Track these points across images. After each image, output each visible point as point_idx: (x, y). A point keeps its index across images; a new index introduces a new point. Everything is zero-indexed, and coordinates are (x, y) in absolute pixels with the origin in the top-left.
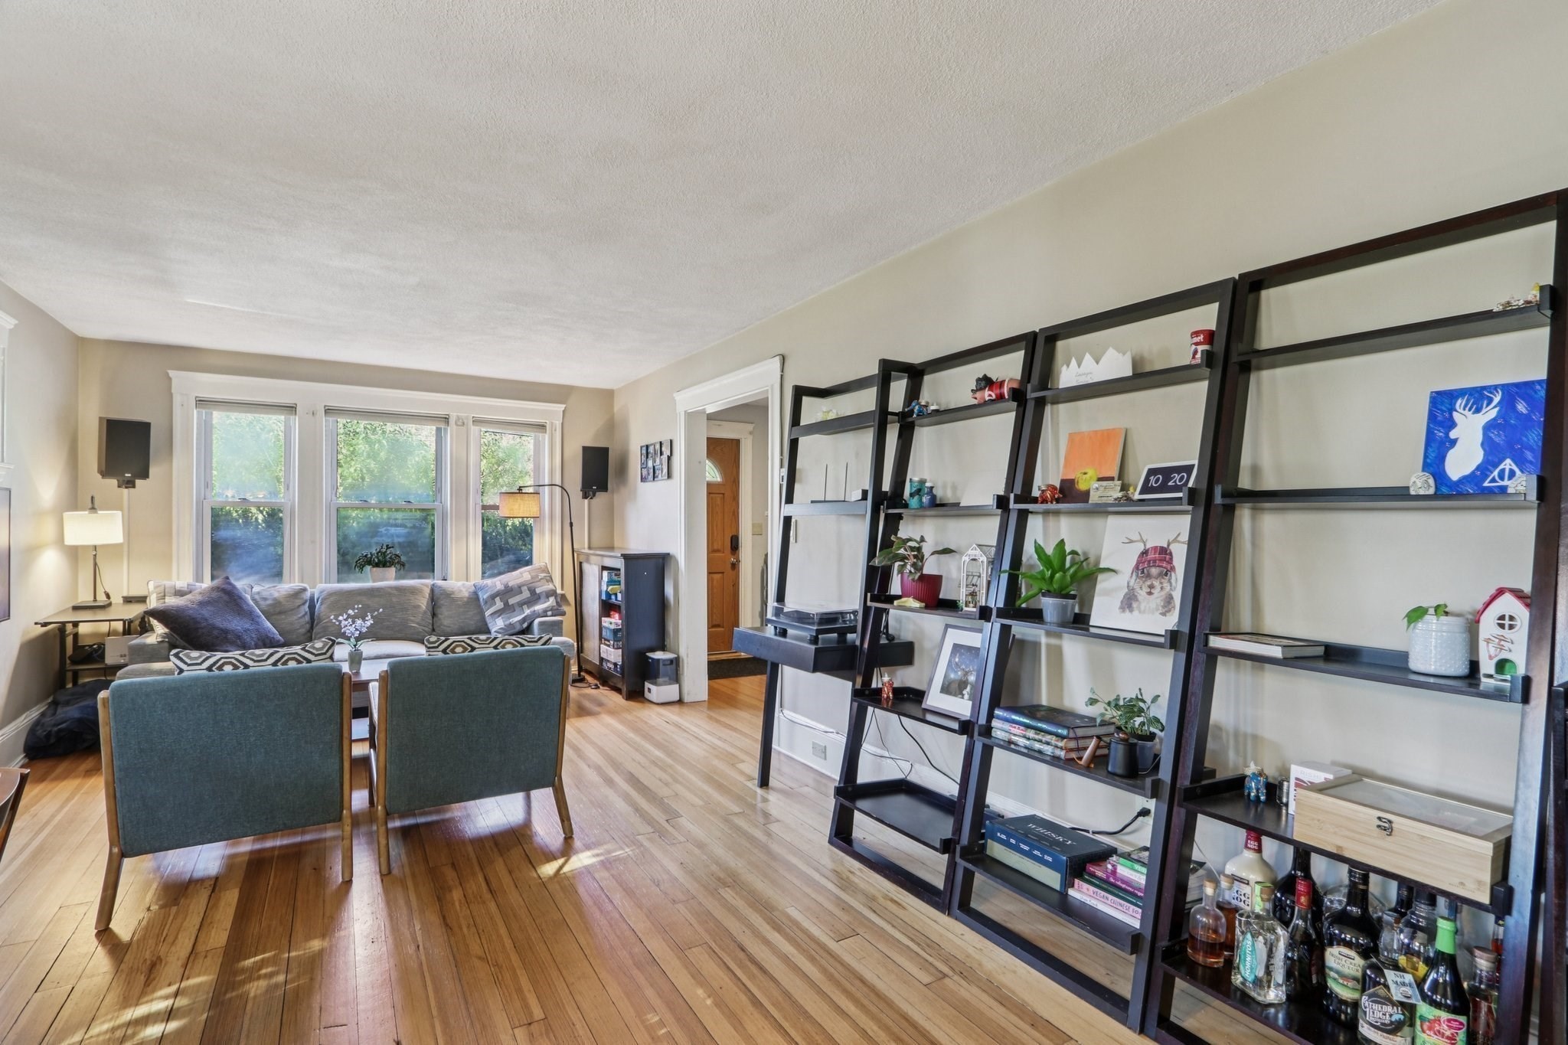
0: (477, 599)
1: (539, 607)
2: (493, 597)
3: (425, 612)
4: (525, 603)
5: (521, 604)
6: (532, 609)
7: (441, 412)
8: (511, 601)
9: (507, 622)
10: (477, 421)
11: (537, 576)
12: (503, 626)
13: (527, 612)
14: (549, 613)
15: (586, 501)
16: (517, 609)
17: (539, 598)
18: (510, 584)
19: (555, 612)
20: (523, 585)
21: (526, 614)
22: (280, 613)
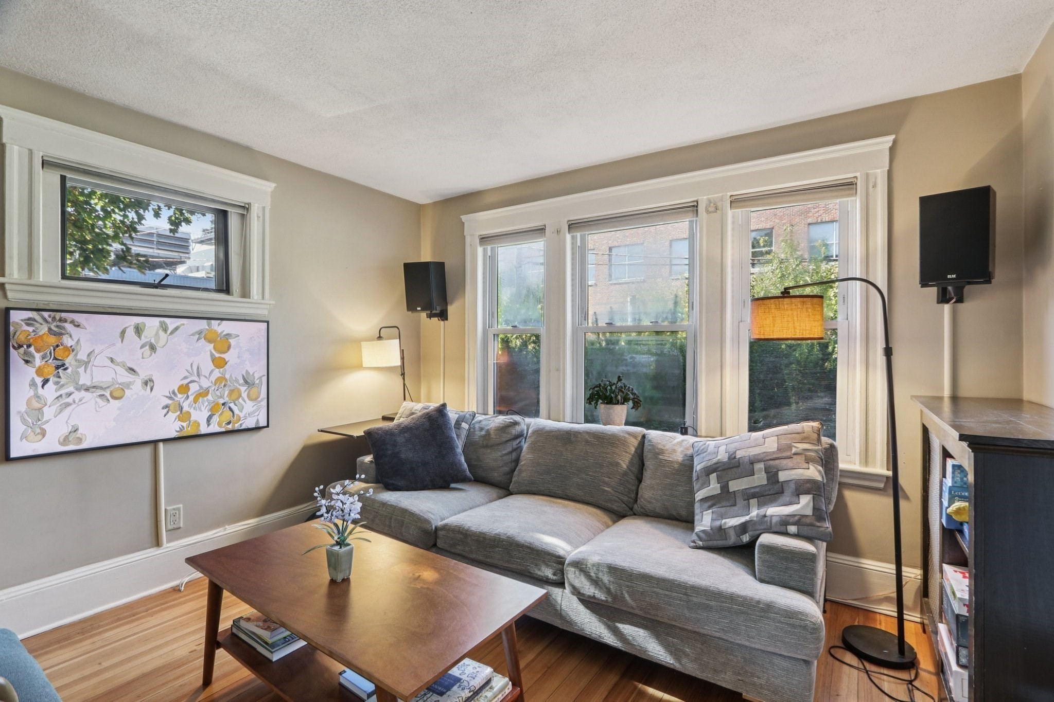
0: (691, 467)
1: (775, 511)
2: (708, 471)
3: (625, 474)
4: (754, 496)
5: (750, 495)
6: (762, 511)
7: (688, 199)
8: (734, 486)
9: (717, 523)
10: (736, 202)
11: (790, 447)
12: (708, 529)
13: (754, 513)
14: (793, 529)
15: (947, 308)
16: (740, 502)
17: (781, 492)
18: (739, 454)
19: (806, 531)
20: (759, 461)
21: (747, 518)
22: (487, 446)
